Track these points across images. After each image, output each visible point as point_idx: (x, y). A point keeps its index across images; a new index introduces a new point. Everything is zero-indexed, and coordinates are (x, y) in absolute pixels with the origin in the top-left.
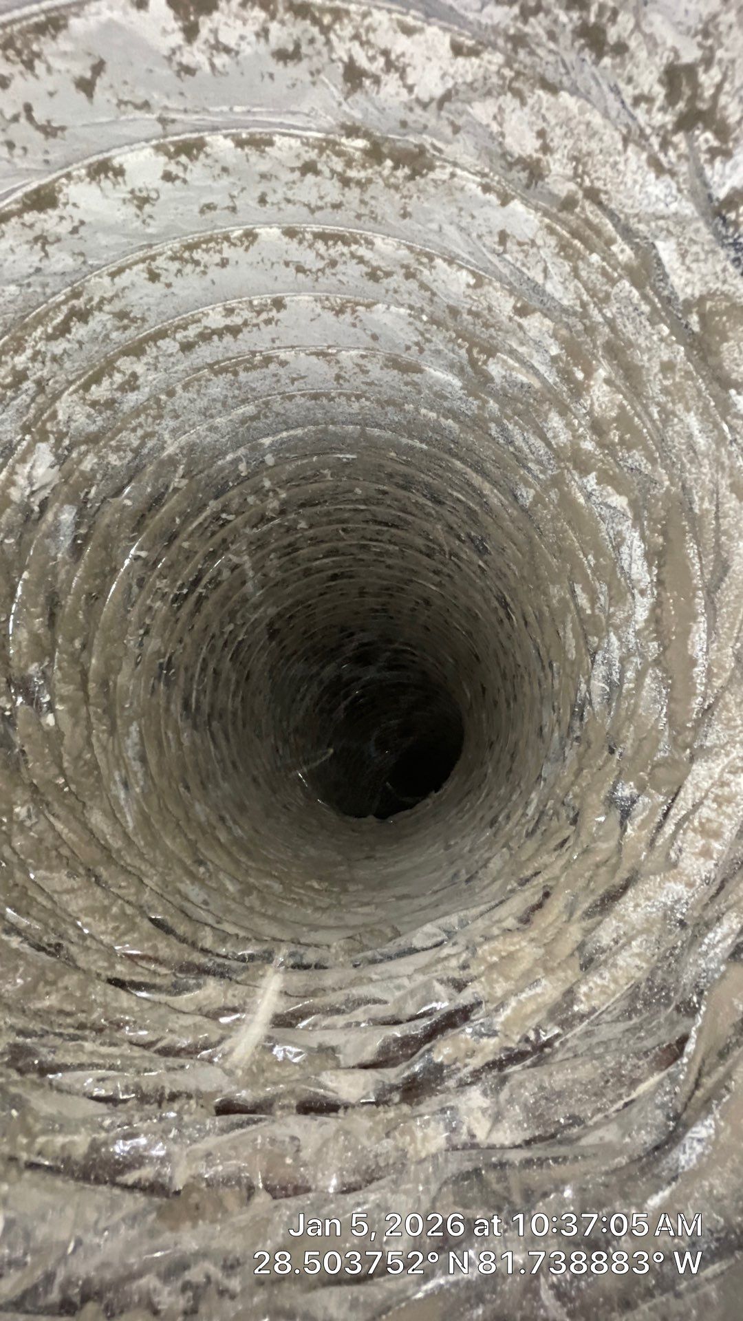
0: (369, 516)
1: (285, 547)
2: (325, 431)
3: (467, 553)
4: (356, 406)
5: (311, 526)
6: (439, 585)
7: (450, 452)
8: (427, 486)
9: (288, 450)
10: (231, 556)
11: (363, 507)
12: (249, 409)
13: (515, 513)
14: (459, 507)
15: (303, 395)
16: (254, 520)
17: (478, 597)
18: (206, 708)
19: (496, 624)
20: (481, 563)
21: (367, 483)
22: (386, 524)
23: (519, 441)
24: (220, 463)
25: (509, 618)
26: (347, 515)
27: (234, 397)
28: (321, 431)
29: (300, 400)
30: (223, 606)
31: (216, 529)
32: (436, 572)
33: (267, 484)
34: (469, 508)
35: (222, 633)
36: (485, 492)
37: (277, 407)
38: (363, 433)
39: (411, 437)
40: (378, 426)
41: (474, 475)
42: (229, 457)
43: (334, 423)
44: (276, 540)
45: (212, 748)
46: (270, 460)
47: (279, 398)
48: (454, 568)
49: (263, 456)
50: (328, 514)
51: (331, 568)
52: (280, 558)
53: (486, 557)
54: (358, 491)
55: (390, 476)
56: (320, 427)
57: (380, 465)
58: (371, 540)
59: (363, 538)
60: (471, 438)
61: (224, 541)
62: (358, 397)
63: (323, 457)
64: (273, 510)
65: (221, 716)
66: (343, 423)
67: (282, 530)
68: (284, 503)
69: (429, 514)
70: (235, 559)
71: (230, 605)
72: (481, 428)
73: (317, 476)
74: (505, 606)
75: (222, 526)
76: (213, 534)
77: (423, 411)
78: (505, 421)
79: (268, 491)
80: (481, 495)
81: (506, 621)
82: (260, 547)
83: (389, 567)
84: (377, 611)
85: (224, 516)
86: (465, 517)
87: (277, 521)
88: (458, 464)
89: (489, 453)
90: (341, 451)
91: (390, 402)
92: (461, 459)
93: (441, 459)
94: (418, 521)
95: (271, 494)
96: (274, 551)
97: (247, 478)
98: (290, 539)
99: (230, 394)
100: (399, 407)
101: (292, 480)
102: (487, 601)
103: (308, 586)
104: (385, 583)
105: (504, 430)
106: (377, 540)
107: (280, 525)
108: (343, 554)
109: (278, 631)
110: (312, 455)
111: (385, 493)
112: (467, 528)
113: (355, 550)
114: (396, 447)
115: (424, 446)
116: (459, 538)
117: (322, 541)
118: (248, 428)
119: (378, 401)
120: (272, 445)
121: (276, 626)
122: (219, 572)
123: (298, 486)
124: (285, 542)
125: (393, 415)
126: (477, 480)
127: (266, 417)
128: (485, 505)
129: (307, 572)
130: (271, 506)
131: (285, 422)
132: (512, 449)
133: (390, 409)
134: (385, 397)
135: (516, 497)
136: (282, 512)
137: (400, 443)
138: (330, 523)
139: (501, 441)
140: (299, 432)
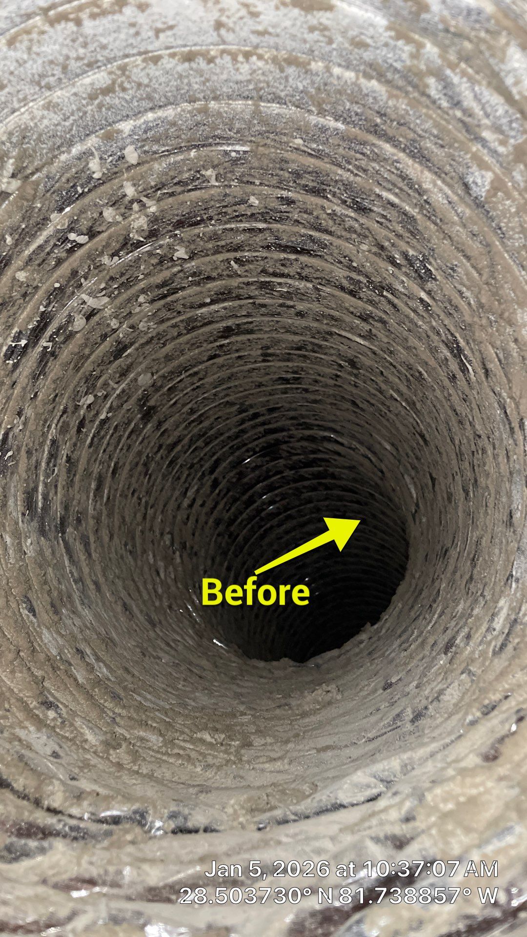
0: (271, 239)
1: (159, 287)
2: (205, 111)
3: (404, 283)
4: (245, 68)
5: (192, 256)
6: (369, 336)
7: (375, 130)
8: (348, 186)
9: (156, 140)
10: (85, 297)
11: (261, 225)
12: (99, 78)
13: (468, 212)
14: (391, 214)
15: (173, 55)
16: (115, 245)
17: (422, 347)
18: (57, 509)
19: (447, 382)
20: (423, 295)
21: (266, 190)
22: (294, 250)
23: (469, 101)
24: (63, 157)
25: (464, 370)
26: (241, 238)
27: (78, 59)
28: (200, 111)
29: (168, 63)
30: (77, 369)
31: (64, 255)
32: (365, 318)
33: (130, 191)
34: (405, 214)
35: (77, 408)
36: (426, 186)
37: (138, 74)
38: (257, 112)
39: (322, 112)
40: (277, 99)
41: (410, 162)
42: (76, 150)
43: (215, 98)
44: (147, 275)
45: (67, 563)
46: (132, 155)
47: (139, 59)
48: (388, 308)
49: (122, 149)
50: (215, 237)
51: (223, 319)
52: (152, 301)
53: (429, 285)
54: (254, 201)
55: (297, 175)
56: (197, 105)
57: (284, 161)
58: (275, 275)
59: (264, 271)
60: (403, 105)
61: (74, 273)
62: (247, 55)
63: (204, 151)
64: (140, 231)
65: (79, 521)
66: (229, 97)
67: (154, 261)
68: (154, 220)
69: (351, 230)
70: (92, 302)
71: (88, 366)
72: (416, 87)
73: (196, 182)
74: (458, 352)
75: (71, 251)
76: (59, 262)
77: (337, 71)
78: (448, 72)
79: (132, 202)
80: (420, 192)
81: (459, 375)
82: (126, 285)
83: (300, 314)
84: (286, 381)
85: (72, 236)
86: (399, 228)
87: (146, 248)
88: (388, 148)
89: (428, 125)
90: (227, 140)
91: (291, 61)
92: (390, 139)
93: (364, 143)
94: (337, 242)
95: (136, 206)
96: (143, 291)
97: (102, 182)
98: (166, 274)
99: (73, 55)
100: (303, 66)
101: (163, 185)
102: (433, 350)
103: (193, 345)
104: (297, 338)
105: (447, 85)
106: (282, 275)
107: (150, 254)
108: (238, 297)
109: (153, 408)
110: (189, 149)
111: (290, 202)
112: (403, 246)
113: (254, 291)
114: (301, 130)
115: (340, 126)
116: (392, 261)
117: (209, 278)
118: (100, 106)
119: (275, 60)
120: (133, 132)
121: (151, 403)
122: (70, 320)
123: (172, 194)
124: (158, 279)
125: (297, 81)
126: (412, 168)
127: (124, 90)
128: (426, 205)
129: (191, 326)
130: (136, 225)
131: (149, 98)
132: (459, 114)
133: (291, 70)
134: (283, 54)
135: (466, 186)
136: (153, 234)
137: (307, 124)
138: (217, 252)
139: (445, 104)
140: (169, 113)
